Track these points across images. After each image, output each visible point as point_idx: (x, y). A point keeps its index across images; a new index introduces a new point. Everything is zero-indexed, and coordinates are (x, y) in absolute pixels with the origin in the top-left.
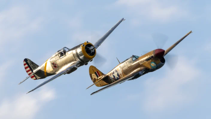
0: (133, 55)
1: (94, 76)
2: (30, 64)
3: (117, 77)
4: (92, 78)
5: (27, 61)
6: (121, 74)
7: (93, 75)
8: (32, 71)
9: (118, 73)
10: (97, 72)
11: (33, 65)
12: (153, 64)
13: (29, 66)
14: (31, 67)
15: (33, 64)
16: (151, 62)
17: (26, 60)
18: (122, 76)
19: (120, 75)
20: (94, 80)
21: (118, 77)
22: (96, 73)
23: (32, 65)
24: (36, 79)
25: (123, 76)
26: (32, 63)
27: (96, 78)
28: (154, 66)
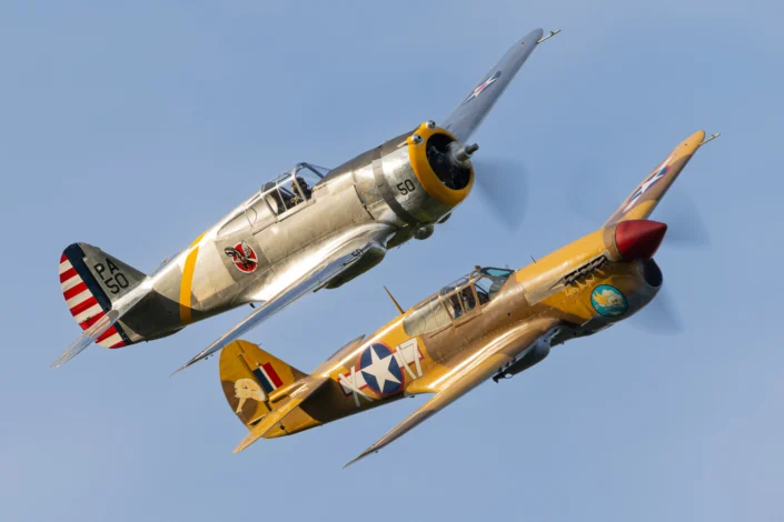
0: (478, 267)
1: (248, 389)
2: (94, 272)
3: (387, 382)
4: (234, 402)
5: (84, 255)
6: (412, 364)
7: (239, 384)
8: (107, 305)
9: (393, 359)
10: (268, 367)
11: (116, 272)
12: (606, 297)
13: (90, 282)
14: (101, 283)
15: (112, 270)
16: (596, 287)
17: (74, 253)
18: (415, 372)
19: (407, 368)
20: (243, 407)
21: (393, 379)
22: (257, 375)
23: (107, 274)
24: (127, 342)
25: (423, 370)
26: (112, 263)
27: (260, 395)
28: (610, 304)
